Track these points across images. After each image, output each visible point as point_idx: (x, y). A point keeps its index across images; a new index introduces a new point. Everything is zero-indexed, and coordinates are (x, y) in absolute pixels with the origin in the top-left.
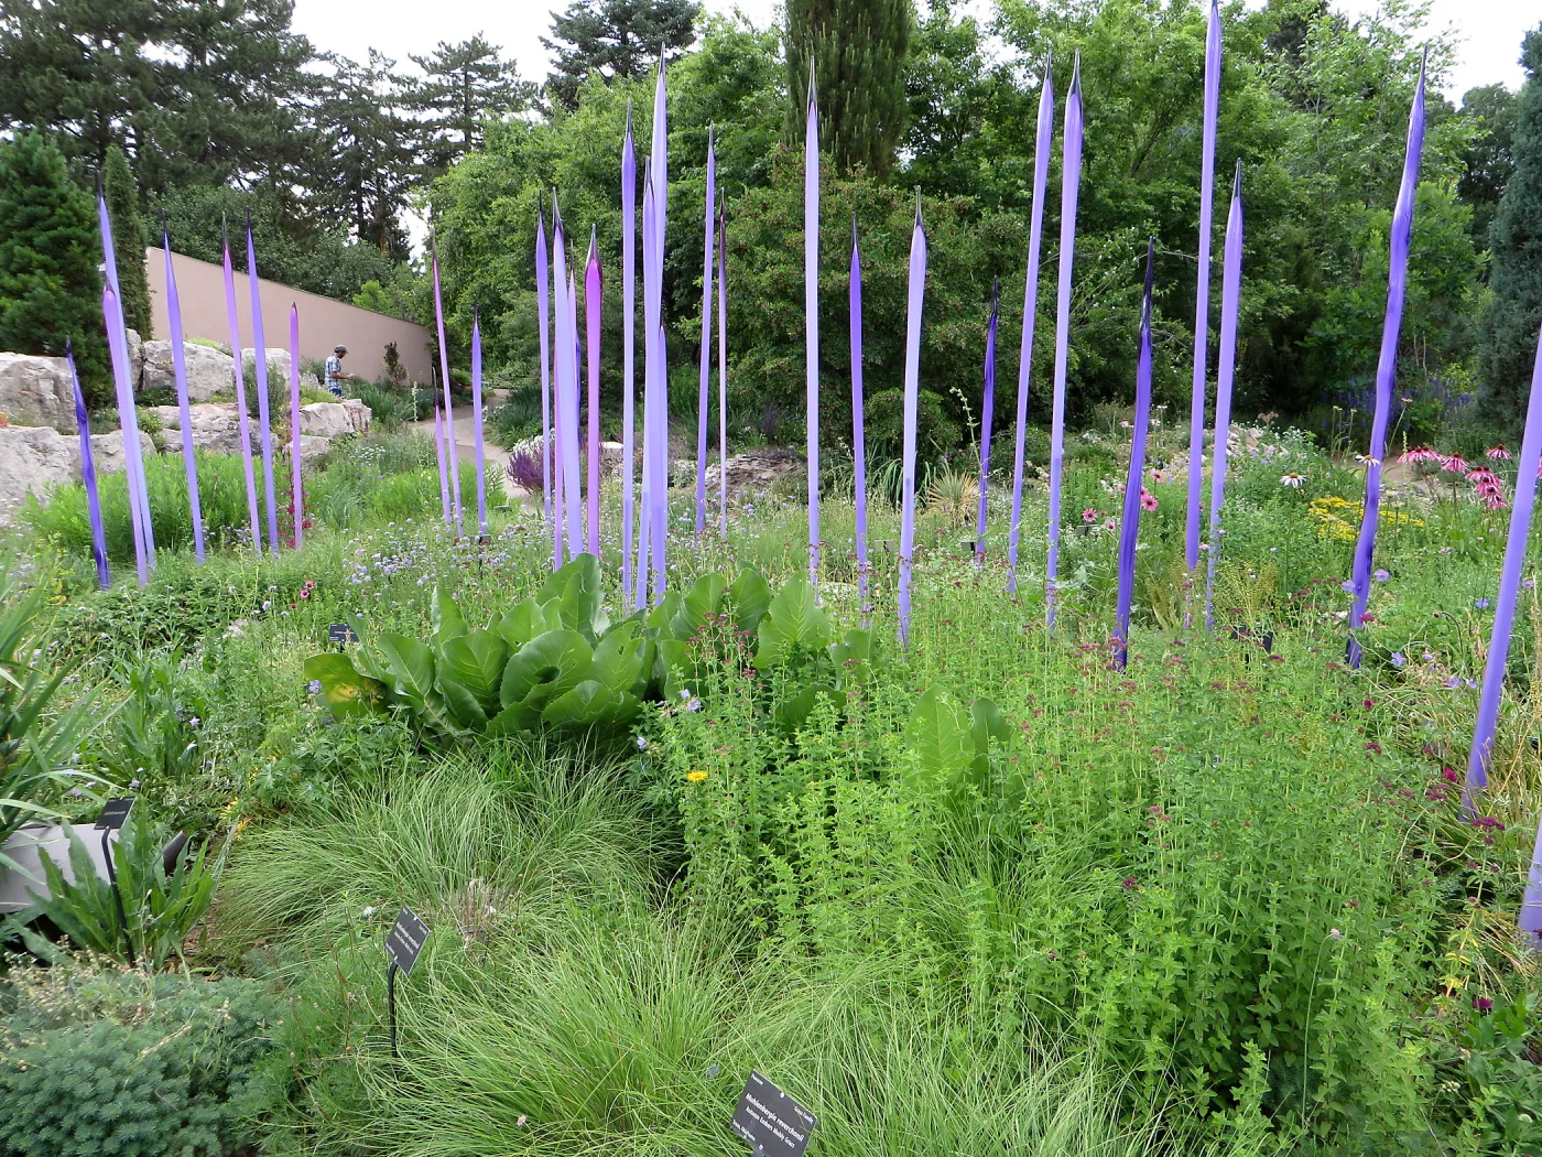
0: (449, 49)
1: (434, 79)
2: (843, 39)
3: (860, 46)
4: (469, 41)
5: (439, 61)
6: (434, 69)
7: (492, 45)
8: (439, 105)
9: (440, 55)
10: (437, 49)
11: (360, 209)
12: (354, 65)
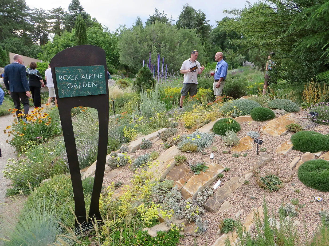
0: (54, 9)
1: (52, 14)
2: (79, 39)
3: (81, 39)
4: (58, 8)
5: (53, 11)
6: (52, 12)
7: (62, 8)
8: (54, 19)
9: (53, 10)
10: (53, 9)
11: (40, 36)
12: (38, 10)
